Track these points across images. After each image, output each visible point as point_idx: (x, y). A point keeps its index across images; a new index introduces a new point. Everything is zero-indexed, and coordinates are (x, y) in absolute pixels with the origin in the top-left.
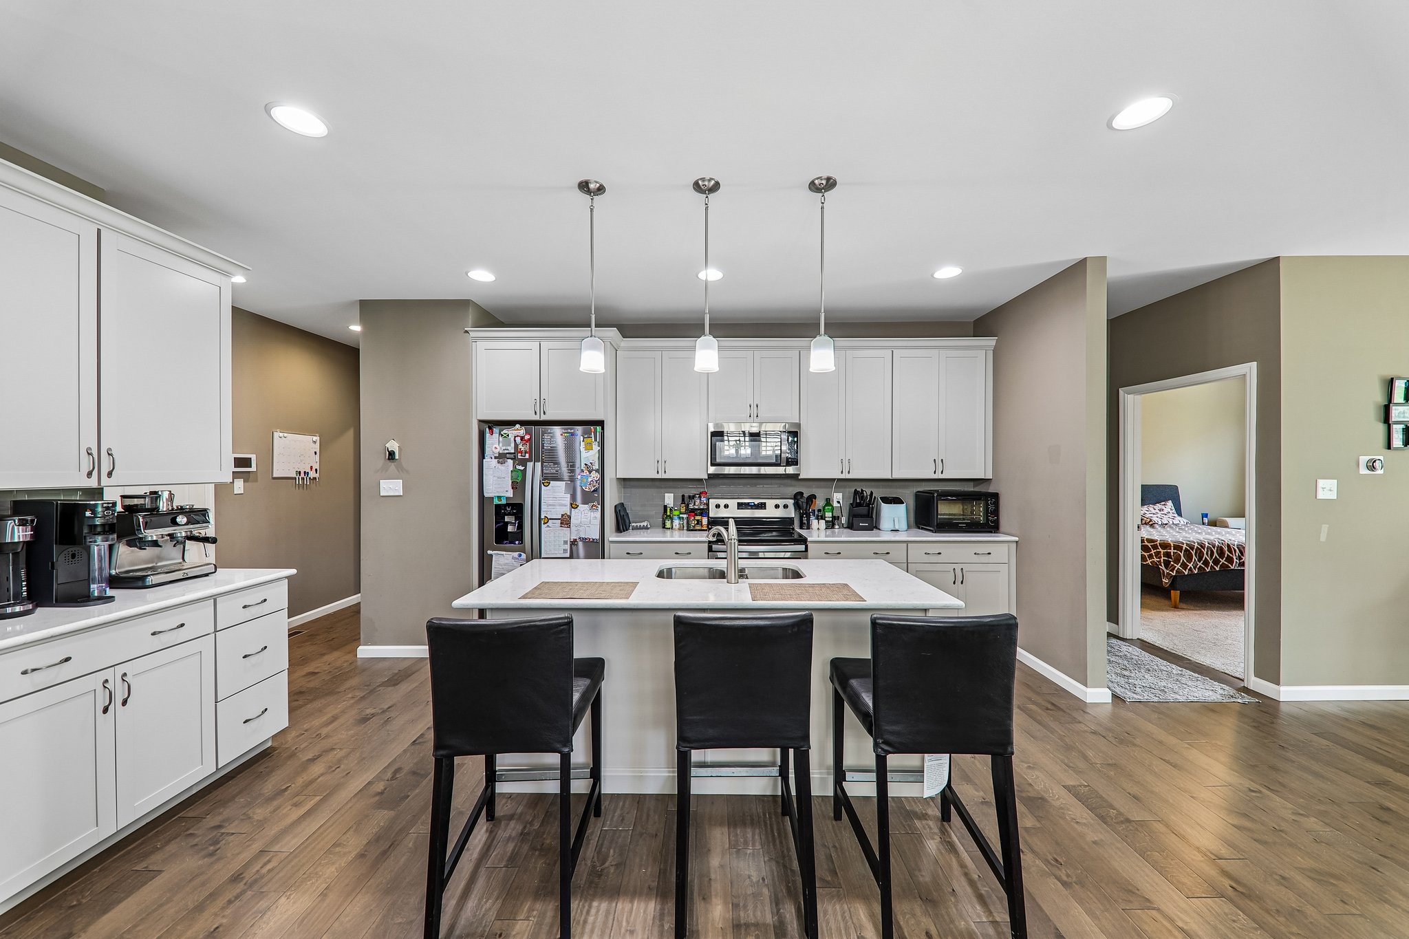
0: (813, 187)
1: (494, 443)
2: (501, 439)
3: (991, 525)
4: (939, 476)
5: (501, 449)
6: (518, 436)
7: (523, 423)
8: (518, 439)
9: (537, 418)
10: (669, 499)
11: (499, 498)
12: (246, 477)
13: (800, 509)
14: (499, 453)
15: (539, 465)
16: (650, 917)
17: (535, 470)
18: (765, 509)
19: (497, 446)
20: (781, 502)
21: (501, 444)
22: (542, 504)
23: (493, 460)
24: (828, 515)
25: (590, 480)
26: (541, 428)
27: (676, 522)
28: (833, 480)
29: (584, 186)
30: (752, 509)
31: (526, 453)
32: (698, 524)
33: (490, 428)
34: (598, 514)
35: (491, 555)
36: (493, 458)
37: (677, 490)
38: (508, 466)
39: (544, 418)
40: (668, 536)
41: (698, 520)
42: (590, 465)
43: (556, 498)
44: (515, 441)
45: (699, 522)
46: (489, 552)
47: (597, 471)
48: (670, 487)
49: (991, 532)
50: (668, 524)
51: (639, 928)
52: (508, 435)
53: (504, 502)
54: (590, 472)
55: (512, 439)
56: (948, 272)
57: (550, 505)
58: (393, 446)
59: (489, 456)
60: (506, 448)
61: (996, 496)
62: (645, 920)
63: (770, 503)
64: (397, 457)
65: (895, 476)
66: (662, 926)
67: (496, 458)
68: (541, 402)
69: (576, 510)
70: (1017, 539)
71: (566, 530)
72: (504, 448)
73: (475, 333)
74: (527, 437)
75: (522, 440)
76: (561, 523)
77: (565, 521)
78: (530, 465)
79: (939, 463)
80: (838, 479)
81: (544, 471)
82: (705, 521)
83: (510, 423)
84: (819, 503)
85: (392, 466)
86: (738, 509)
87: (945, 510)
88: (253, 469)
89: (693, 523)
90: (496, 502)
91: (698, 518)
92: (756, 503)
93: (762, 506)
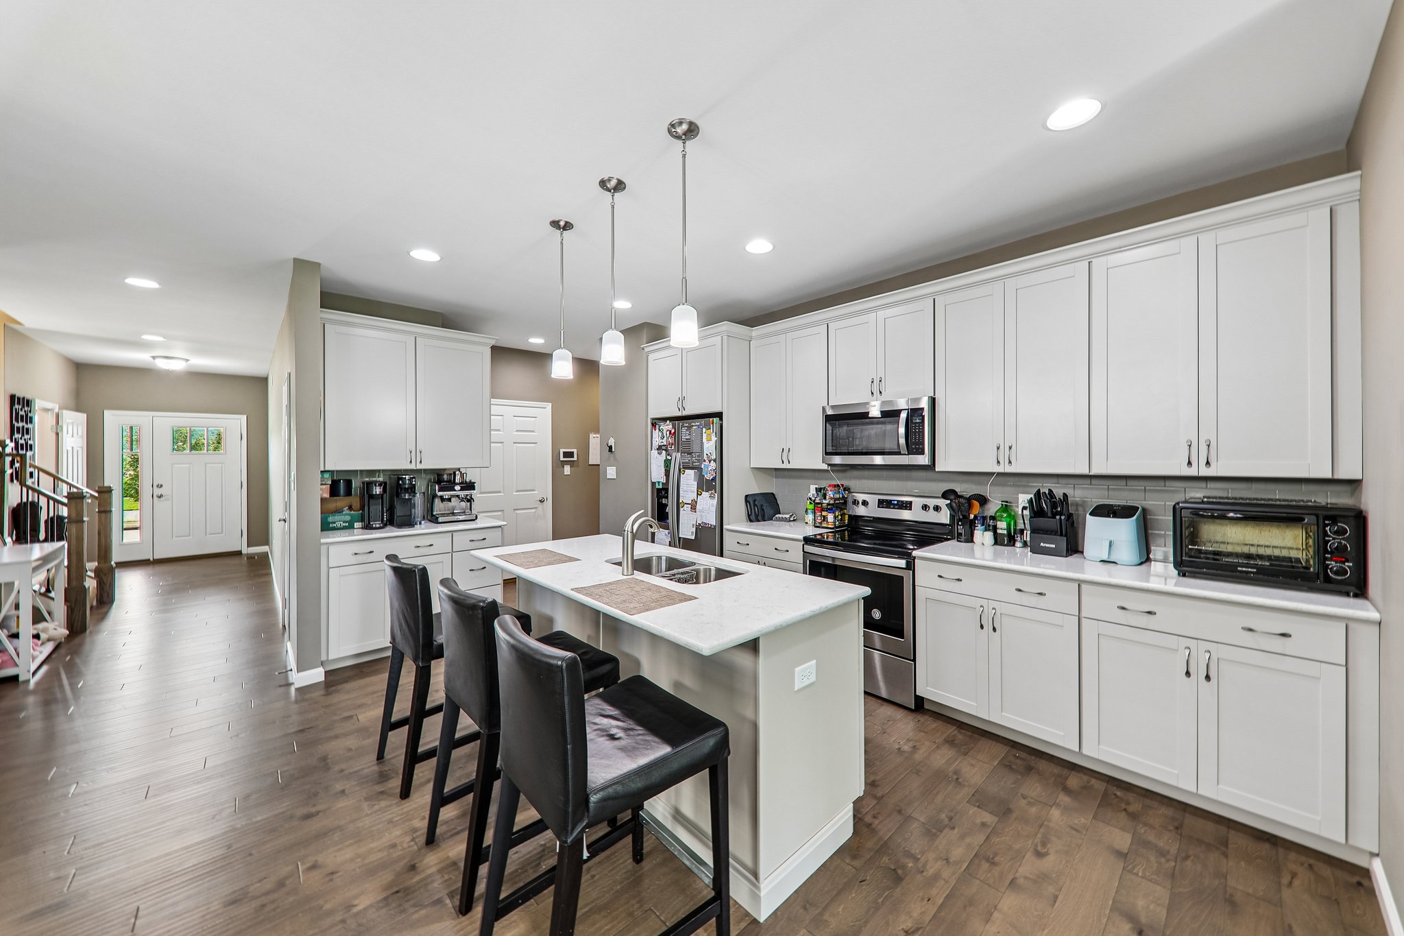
1: (657, 437)
2: (660, 433)
4: (1199, 472)
5: (660, 441)
6: (668, 431)
7: (672, 419)
8: (668, 433)
9: (680, 413)
11: (659, 483)
12: (572, 464)
14: (659, 446)
15: (679, 455)
17: (676, 459)
18: (911, 509)
19: (658, 439)
20: (932, 502)
21: (660, 438)
22: (681, 492)
23: (656, 451)
25: (710, 469)
26: (682, 423)
28: (992, 474)
29: (555, 224)
30: (894, 508)
31: (672, 444)
32: (824, 520)
33: (654, 425)
34: (715, 502)
36: (656, 449)
38: (662, 457)
39: (685, 413)
41: (824, 516)
43: (688, 485)
44: (667, 435)
47: (715, 461)
48: (814, 478)
52: (663, 431)
53: (661, 486)
54: (710, 462)
55: (665, 433)
57: (684, 491)
58: (612, 442)
59: (654, 448)
60: (663, 441)
63: (917, 502)
64: (613, 450)
68: (683, 399)
69: (701, 497)
71: (694, 517)
73: (649, 348)
74: (673, 431)
75: (670, 434)
76: (691, 508)
77: (694, 507)
78: (674, 455)
79: (1201, 447)
80: (997, 473)
81: (682, 460)
83: (664, 419)
84: (993, 508)
85: (612, 456)
86: (878, 507)
88: (575, 458)
89: (819, 520)
90: (657, 486)
91: (824, 513)
92: (902, 501)
93: (907, 506)
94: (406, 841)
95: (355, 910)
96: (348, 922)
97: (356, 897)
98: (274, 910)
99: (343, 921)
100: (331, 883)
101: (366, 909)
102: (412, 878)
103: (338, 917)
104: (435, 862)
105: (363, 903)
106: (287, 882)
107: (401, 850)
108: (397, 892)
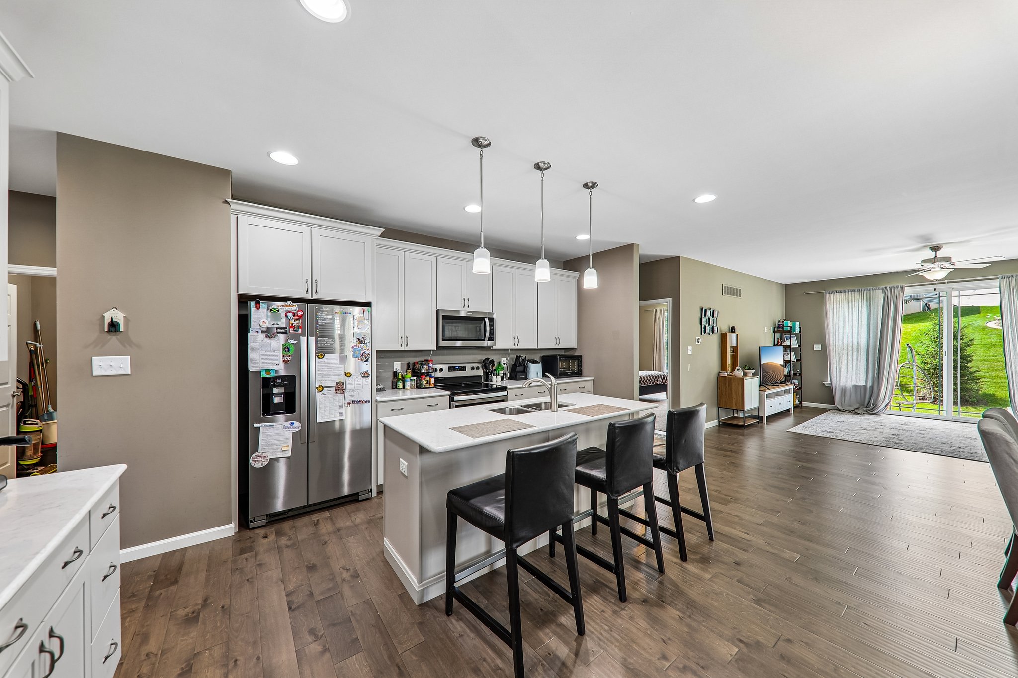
0: (586, 186)
1: (259, 317)
2: (269, 314)
3: (579, 373)
4: (557, 347)
5: (270, 323)
6: (289, 312)
8: (290, 315)
9: (308, 296)
10: (398, 366)
11: (268, 371)
13: (486, 368)
14: (267, 328)
15: (312, 340)
16: (602, 602)
17: (308, 344)
18: (466, 370)
19: (265, 321)
20: (475, 365)
21: (269, 319)
23: (260, 333)
24: (501, 372)
25: (362, 352)
26: (317, 306)
27: (408, 384)
28: (508, 349)
30: (457, 370)
31: (299, 327)
32: (427, 383)
33: (258, 303)
35: (259, 428)
36: (260, 332)
37: (403, 359)
38: (278, 340)
39: (315, 297)
40: (400, 395)
41: (427, 381)
42: (362, 339)
43: (331, 368)
44: (286, 316)
45: (428, 382)
46: (255, 425)
48: (398, 357)
49: (578, 376)
50: (400, 385)
51: (603, 608)
52: (278, 311)
53: (273, 374)
55: (283, 315)
56: (583, 237)
57: (325, 375)
59: (254, 331)
60: (276, 323)
61: (581, 357)
62: (601, 604)
64: (121, 329)
65: (540, 347)
66: (611, 602)
67: (263, 332)
68: (313, 281)
69: (350, 378)
70: (593, 378)
71: (341, 396)
72: (274, 323)
73: (236, 205)
74: (300, 313)
75: (294, 315)
76: (336, 390)
77: (340, 388)
78: (303, 339)
79: (558, 339)
80: (511, 349)
81: (319, 345)
82: (433, 381)
83: (280, 299)
85: (113, 339)
86: (449, 371)
87: (561, 365)
89: (422, 383)
90: (264, 375)
91: (428, 379)
92: (461, 366)
93: (463, 368)
94: (625, 612)
95: (681, 615)
96: (689, 614)
97: (673, 618)
98: (702, 658)
99: (690, 617)
100: (671, 638)
101: (678, 610)
102: (652, 599)
103: (689, 621)
104: (638, 592)
105: (675, 613)
106: (681, 666)
107: (634, 612)
108: (663, 601)
